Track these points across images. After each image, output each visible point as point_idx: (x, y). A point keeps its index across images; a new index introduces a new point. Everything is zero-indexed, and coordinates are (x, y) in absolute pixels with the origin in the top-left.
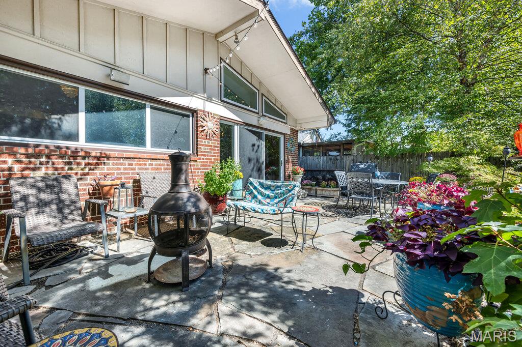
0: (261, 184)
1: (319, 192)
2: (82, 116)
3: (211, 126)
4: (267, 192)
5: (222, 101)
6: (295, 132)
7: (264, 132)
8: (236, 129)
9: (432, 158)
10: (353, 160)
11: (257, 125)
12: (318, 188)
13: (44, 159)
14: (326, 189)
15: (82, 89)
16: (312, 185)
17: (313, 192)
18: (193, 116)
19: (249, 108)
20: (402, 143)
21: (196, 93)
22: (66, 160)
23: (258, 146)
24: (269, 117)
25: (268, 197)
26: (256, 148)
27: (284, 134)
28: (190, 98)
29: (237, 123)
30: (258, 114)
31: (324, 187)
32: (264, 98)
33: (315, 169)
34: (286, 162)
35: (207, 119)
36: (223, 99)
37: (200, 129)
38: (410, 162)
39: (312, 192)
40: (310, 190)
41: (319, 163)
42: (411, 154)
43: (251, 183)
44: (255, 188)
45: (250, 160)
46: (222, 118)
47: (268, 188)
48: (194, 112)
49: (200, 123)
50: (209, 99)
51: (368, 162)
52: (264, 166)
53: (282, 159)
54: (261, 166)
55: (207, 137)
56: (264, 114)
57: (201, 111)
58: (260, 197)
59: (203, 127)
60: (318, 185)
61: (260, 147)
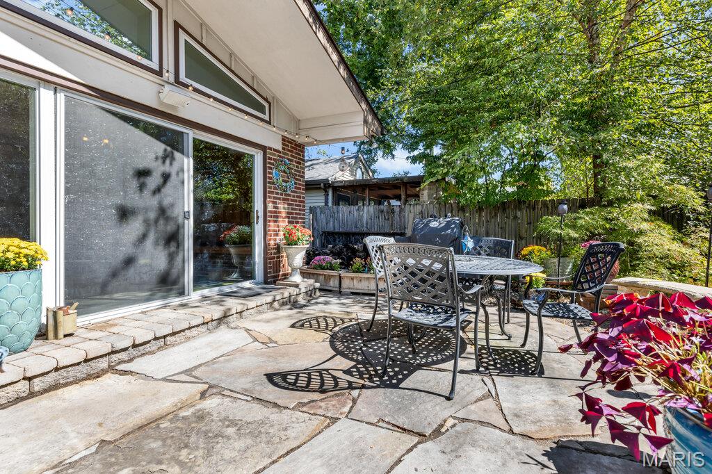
1: (346, 283)
6: (295, 149)
7: (191, 134)
9: (565, 207)
10: (421, 213)
11: (154, 104)
12: (343, 273)
14: (360, 275)
16: (332, 268)
17: (333, 284)
20: (503, 183)
24: (195, 90)
27: (264, 149)
29: (51, 81)
30: (159, 73)
31: (358, 271)
32: (184, 36)
33: (354, 230)
34: (269, 214)
38: (516, 217)
39: (331, 283)
40: (328, 278)
41: (360, 217)
42: (519, 202)
45: (125, 213)
51: (446, 216)
53: (258, 206)
56: (184, 79)
60: (346, 265)
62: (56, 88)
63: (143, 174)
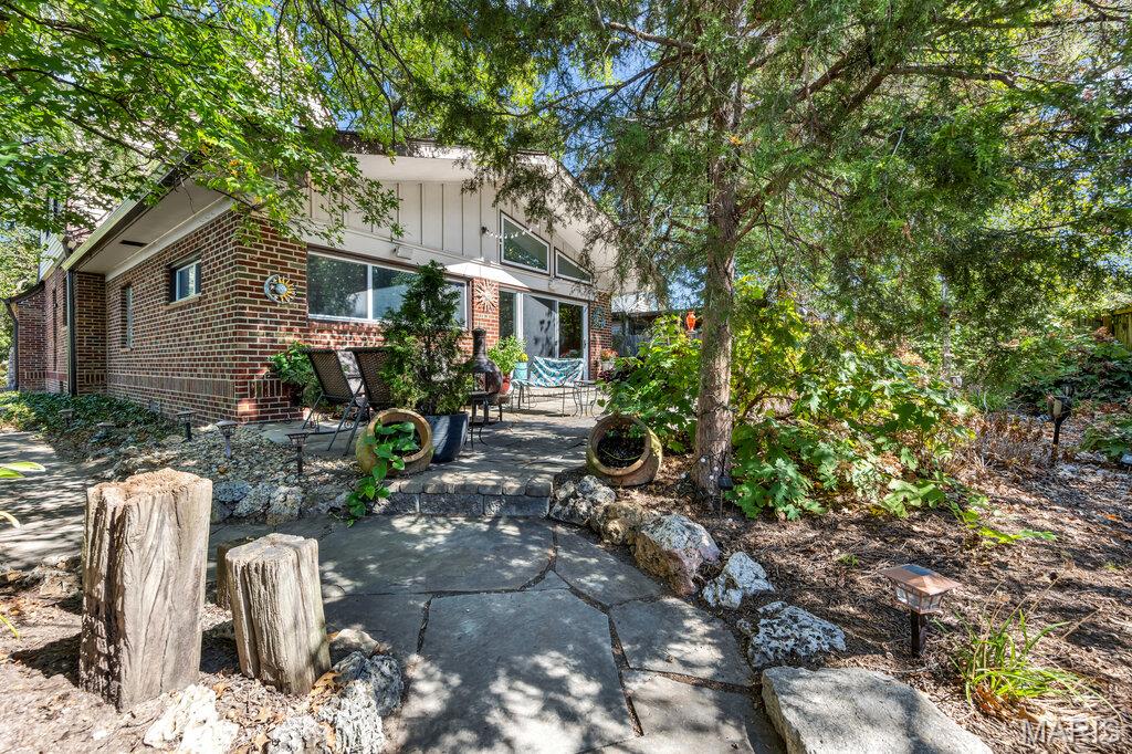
0: (547, 363)
2: (370, 292)
3: (489, 296)
4: (553, 371)
5: (501, 263)
6: (606, 298)
7: (558, 300)
8: (520, 298)
11: (547, 290)
13: (348, 335)
15: (370, 266)
18: (468, 285)
19: (536, 269)
21: (472, 258)
22: (362, 336)
23: (549, 323)
24: (564, 279)
25: (554, 375)
26: (545, 325)
27: (589, 302)
28: (465, 264)
29: (520, 290)
30: (549, 275)
32: (558, 253)
34: (592, 343)
35: (484, 288)
36: (503, 261)
37: (476, 300)
43: (536, 362)
44: (541, 367)
45: (537, 341)
46: (501, 285)
47: (554, 366)
48: (469, 280)
49: (476, 294)
50: (487, 263)
52: (557, 347)
53: (585, 338)
54: (553, 348)
55: (484, 310)
56: (557, 275)
57: (477, 278)
58: (545, 376)
59: (479, 297)
61: (552, 324)
62: (521, 291)
63: (542, 322)
